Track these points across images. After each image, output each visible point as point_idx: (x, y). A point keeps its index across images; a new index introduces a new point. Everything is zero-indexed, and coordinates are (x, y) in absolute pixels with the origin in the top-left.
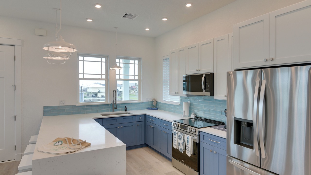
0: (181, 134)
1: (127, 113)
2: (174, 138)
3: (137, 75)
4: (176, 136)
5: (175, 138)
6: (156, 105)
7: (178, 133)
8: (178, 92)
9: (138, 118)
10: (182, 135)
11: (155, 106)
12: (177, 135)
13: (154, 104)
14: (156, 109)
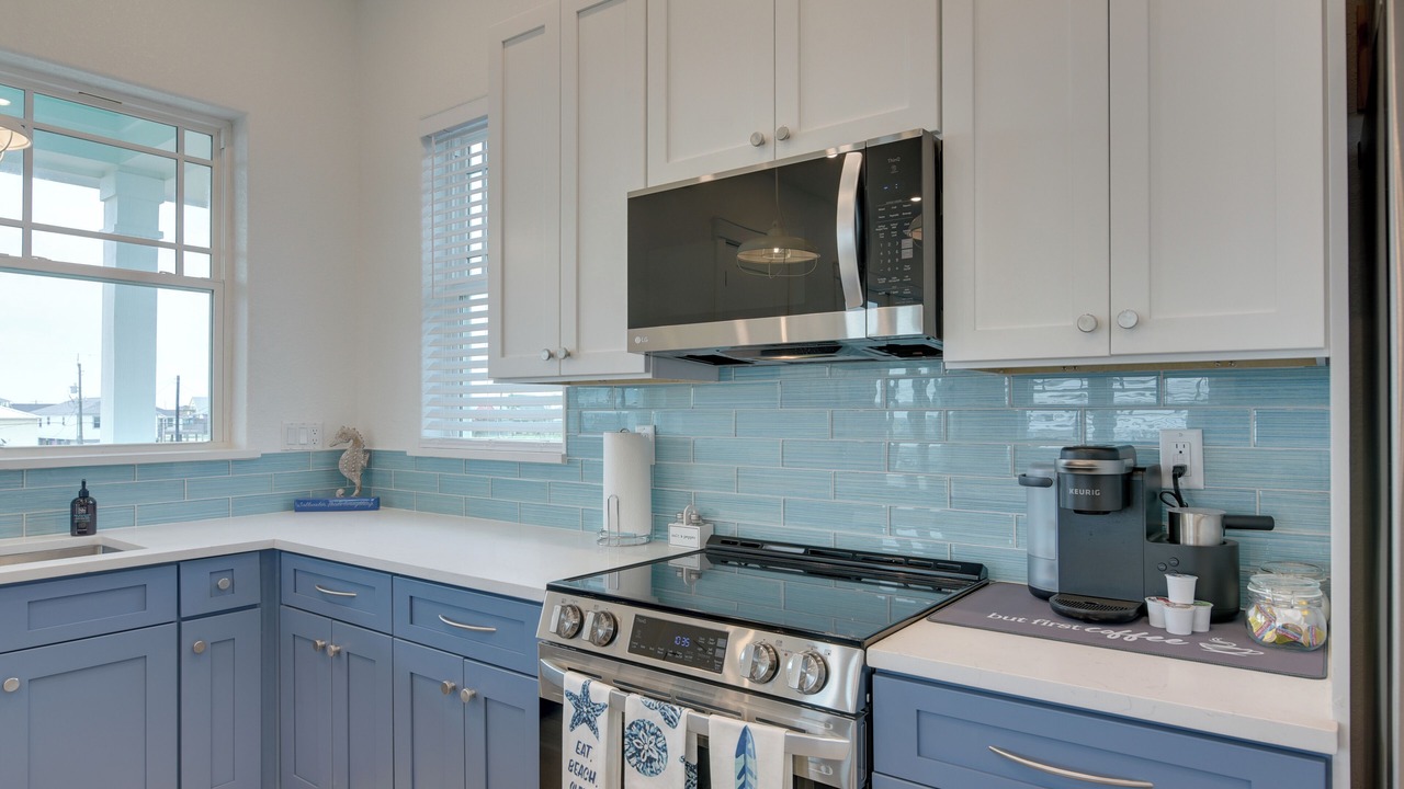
0: (656, 718)
1: (93, 550)
2: (569, 753)
3: (207, 245)
4: (594, 729)
5: (584, 750)
6: (367, 473)
7: (615, 707)
8: (571, 347)
9: (193, 584)
10: (671, 722)
11: (357, 481)
12: (602, 721)
13: (350, 467)
14: (363, 502)
